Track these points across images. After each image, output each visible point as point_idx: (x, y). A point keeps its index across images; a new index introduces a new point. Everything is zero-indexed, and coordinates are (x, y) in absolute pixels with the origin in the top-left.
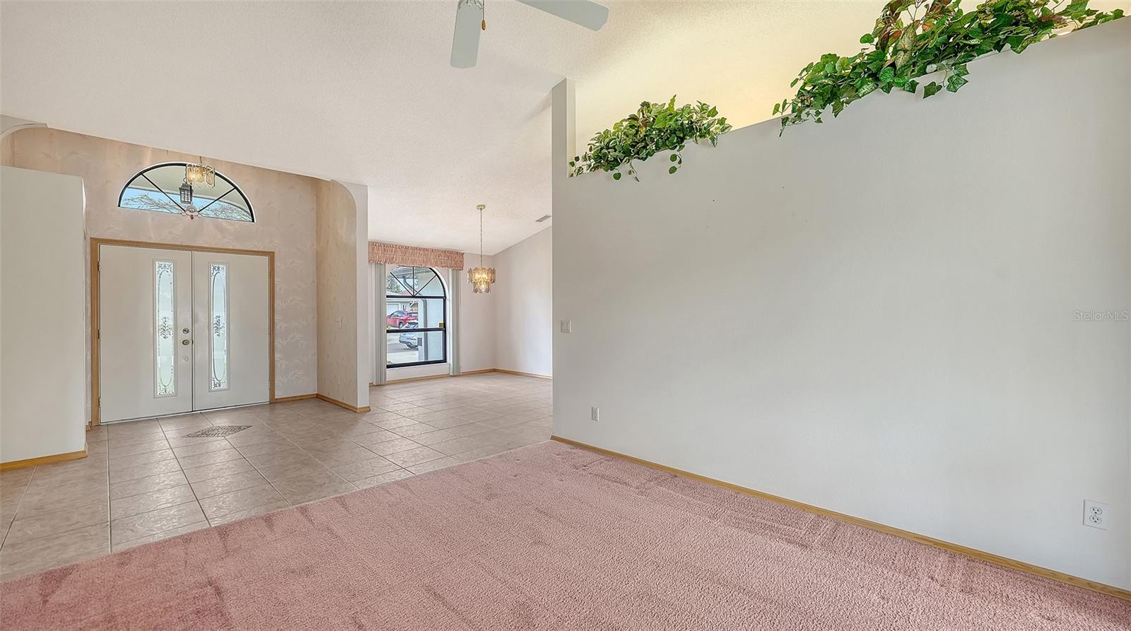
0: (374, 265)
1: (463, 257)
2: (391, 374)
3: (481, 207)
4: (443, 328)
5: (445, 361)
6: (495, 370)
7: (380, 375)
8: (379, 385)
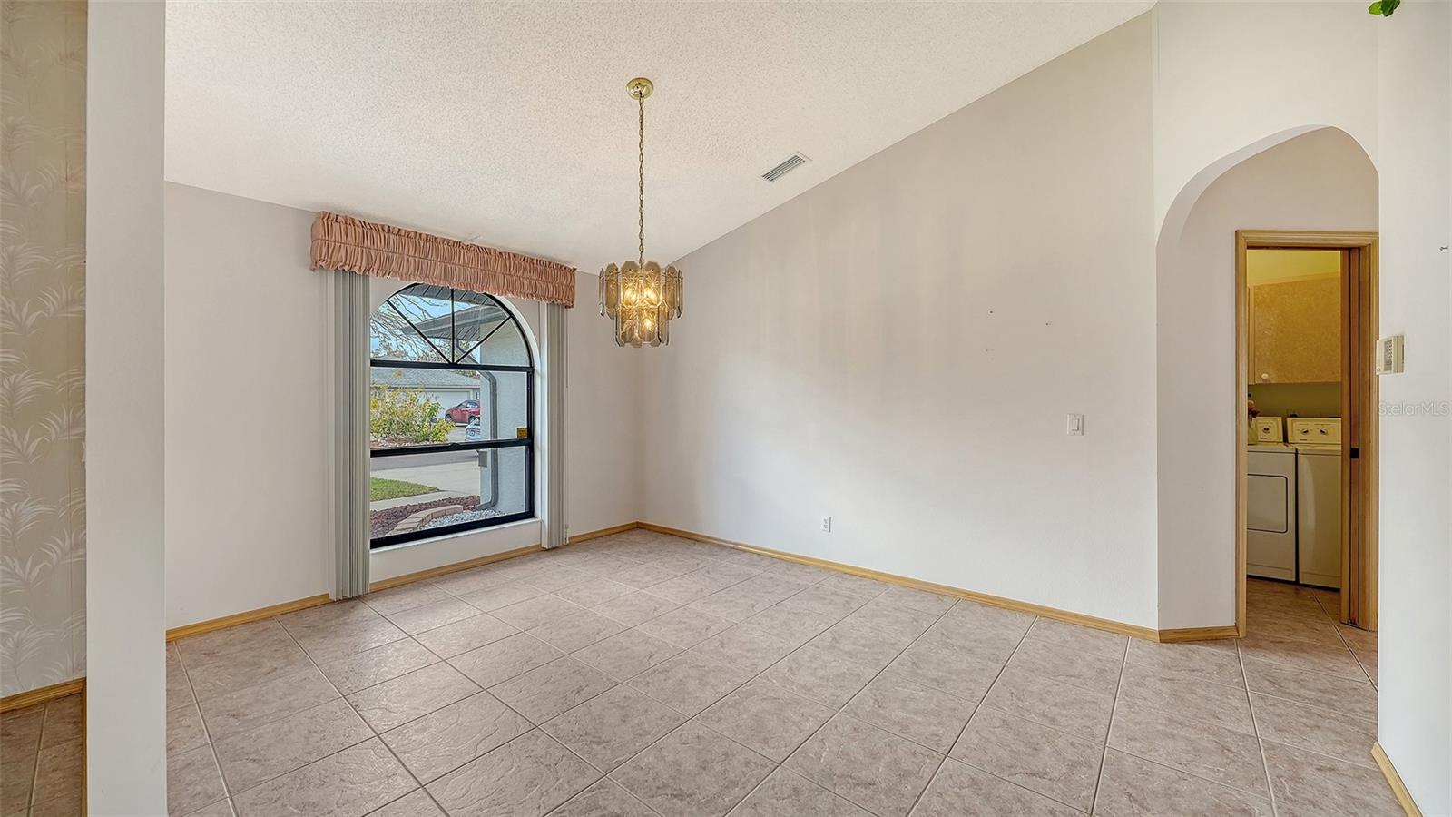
0: (331, 275)
1: (573, 277)
2: (383, 564)
3: (641, 87)
4: (527, 439)
5: (530, 514)
6: (639, 526)
7: (352, 566)
8: (346, 600)
